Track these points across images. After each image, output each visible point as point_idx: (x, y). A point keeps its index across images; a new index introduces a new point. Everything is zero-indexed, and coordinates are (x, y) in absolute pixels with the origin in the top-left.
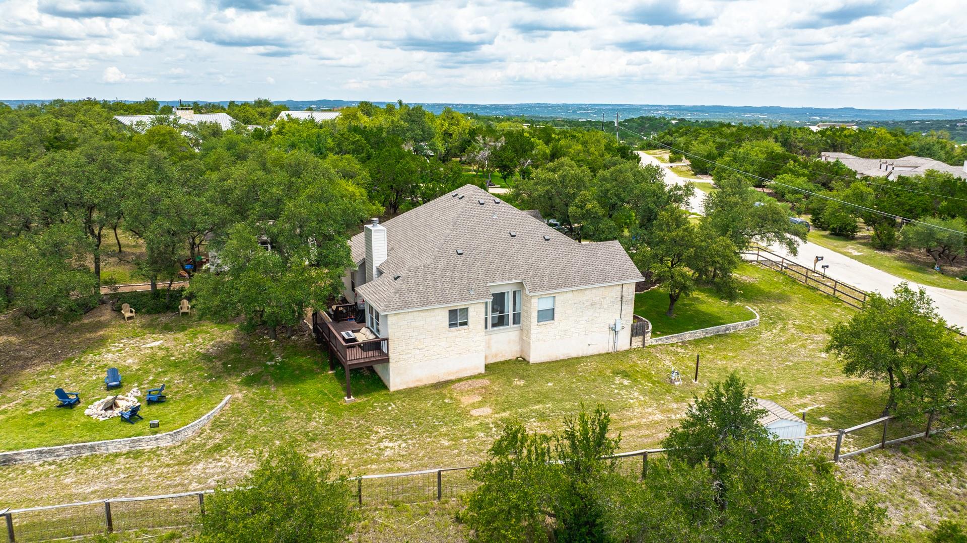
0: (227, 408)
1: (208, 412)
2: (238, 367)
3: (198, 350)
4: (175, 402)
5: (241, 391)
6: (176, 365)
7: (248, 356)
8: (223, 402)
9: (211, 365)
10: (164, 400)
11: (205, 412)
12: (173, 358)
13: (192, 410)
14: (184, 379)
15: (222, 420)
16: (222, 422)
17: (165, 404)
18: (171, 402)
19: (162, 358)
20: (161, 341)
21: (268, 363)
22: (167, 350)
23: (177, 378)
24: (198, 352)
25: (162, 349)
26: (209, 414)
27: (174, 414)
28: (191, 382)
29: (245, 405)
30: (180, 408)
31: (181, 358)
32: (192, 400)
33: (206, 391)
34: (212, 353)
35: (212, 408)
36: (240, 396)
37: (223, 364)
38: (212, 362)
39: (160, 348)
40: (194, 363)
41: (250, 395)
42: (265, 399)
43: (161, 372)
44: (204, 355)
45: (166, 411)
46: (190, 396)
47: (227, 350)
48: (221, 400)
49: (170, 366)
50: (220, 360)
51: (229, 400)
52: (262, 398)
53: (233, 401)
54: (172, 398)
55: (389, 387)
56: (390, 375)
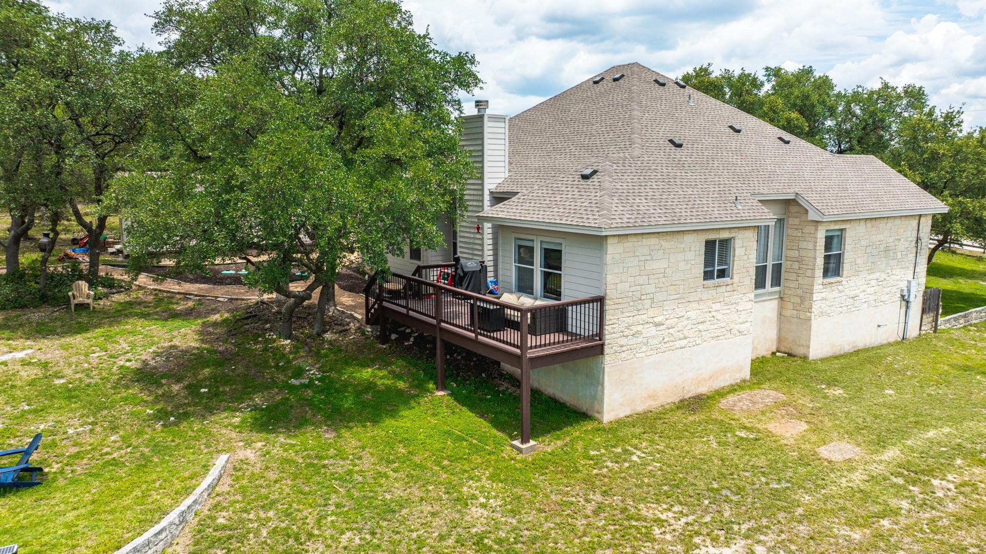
0: (226, 488)
1: (177, 503)
2: (224, 393)
3: (122, 363)
4: (73, 482)
5: (248, 444)
6: (70, 394)
7: (241, 370)
8: (213, 473)
9: (160, 392)
10: (36, 478)
11: (167, 501)
12: (58, 382)
13: (127, 501)
14: (92, 424)
15: (221, 521)
16: (224, 528)
17: (41, 491)
18: (61, 482)
19: (32, 383)
20: (29, 351)
21: (293, 381)
22: (45, 365)
23: (76, 422)
24: (122, 367)
25: (29, 364)
26: (183, 507)
27: (71, 516)
28: (114, 429)
29: (272, 476)
30: (88, 498)
31: (81, 380)
32: (122, 473)
33: (157, 448)
34: (155, 368)
35: (188, 491)
36: (250, 454)
37: (187, 387)
38: (160, 385)
39: (25, 363)
40: (114, 388)
41: (276, 451)
42: (321, 458)
43: (29, 412)
44: (138, 371)
45: (44, 509)
46: (115, 463)
47: (190, 360)
48: (206, 468)
49: (53, 396)
50: (178, 381)
51: (224, 467)
52: (309, 457)
53: (238, 469)
54: (62, 472)
55: (599, 412)
56: (603, 385)
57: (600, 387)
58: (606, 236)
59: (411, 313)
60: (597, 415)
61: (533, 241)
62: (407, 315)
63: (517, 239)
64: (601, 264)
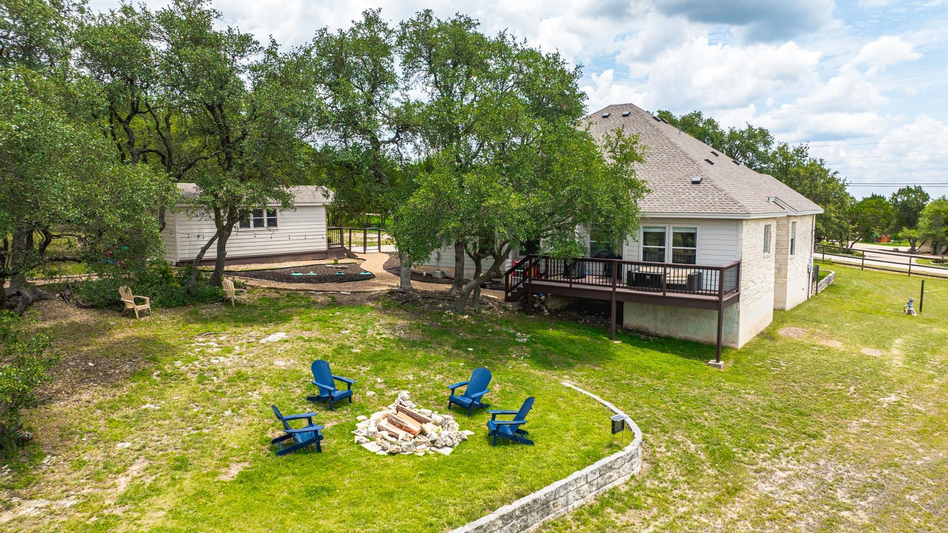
20: (282, 333)
55: (733, 342)
56: (738, 323)
57: (735, 325)
58: (742, 220)
59: (574, 286)
60: (732, 345)
61: (665, 228)
62: (570, 288)
63: (644, 227)
64: (738, 240)
